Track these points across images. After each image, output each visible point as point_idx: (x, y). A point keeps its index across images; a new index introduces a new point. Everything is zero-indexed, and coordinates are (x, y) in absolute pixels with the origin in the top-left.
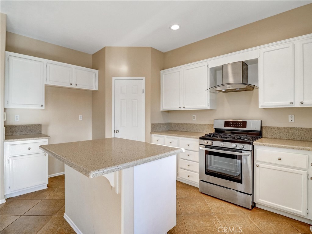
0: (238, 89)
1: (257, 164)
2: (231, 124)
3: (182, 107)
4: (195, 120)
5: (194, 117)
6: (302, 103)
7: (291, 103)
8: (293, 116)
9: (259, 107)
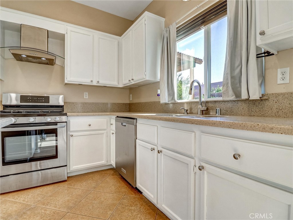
0: (44, 59)
1: (71, 134)
2: (29, 100)
6: (98, 82)
7: (92, 81)
8: (87, 93)
9: (66, 82)
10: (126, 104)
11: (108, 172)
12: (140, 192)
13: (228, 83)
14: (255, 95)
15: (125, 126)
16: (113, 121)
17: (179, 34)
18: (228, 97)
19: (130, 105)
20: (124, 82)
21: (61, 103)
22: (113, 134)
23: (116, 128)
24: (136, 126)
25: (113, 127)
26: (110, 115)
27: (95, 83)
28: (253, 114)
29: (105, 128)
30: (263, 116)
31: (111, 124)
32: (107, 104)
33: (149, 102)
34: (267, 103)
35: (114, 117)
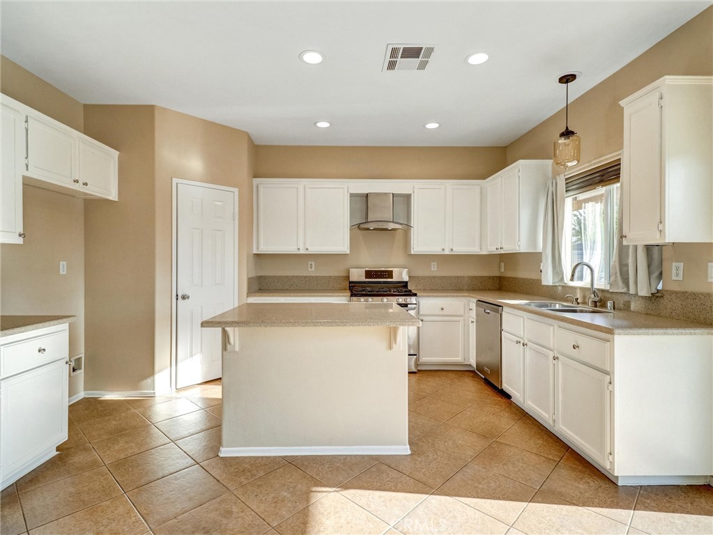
0: (389, 229)
2: (374, 275)
3: (301, 247)
4: (313, 269)
5: (311, 265)
6: (452, 250)
7: (443, 250)
8: (435, 263)
9: (412, 253)
10: (493, 278)
11: (467, 373)
12: (508, 396)
13: (616, 273)
15: (489, 313)
16: (473, 306)
17: (571, 188)
18: (618, 288)
19: (500, 279)
20: (490, 248)
21: (406, 278)
22: (472, 322)
23: (477, 315)
24: (501, 315)
25: (473, 314)
26: (469, 296)
27: (447, 252)
28: (649, 312)
29: (461, 312)
31: (470, 310)
32: (463, 277)
33: (530, 280)
34: (662, 300)
35: (475, 300)
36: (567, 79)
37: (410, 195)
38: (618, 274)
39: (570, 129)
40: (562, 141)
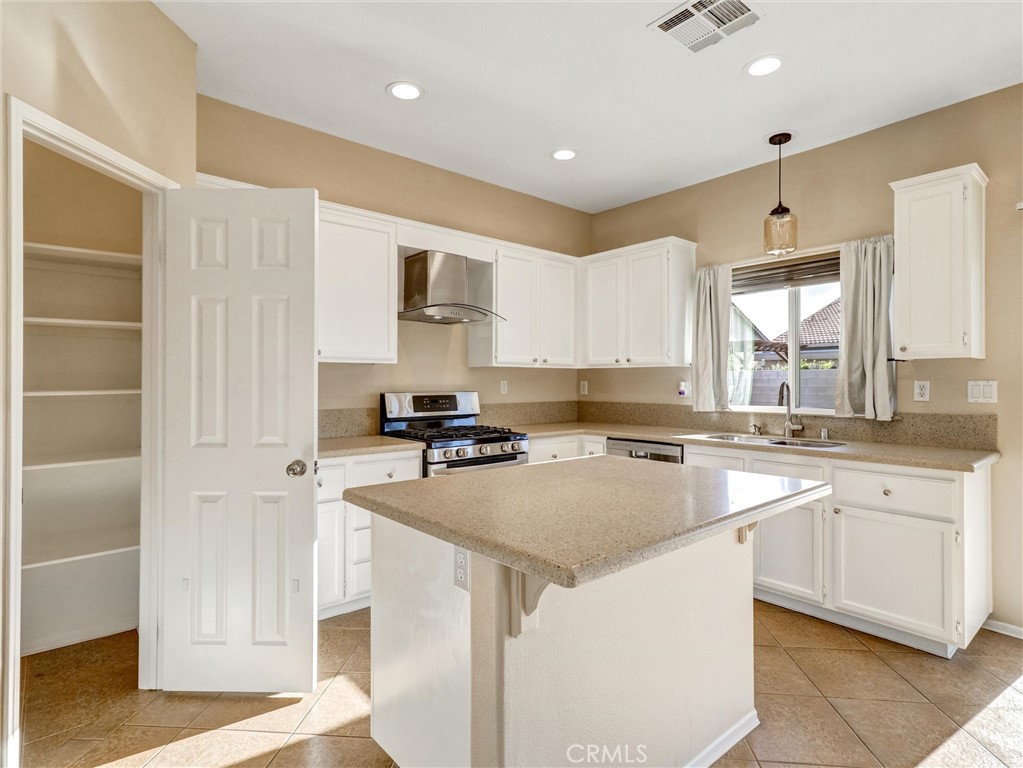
6: (545, 361)
7: (535, 360)
9: (494, 365)
10: (571, 403)
13: (843, 394)
14: (885, 415)
18: (842, 412)
19: (581, 404)
21: (476, 409)
26: (586, 433)
27: (540, 364)
28: (879, 439)
30: (895, 443)
34: (900, 425)
35: (603, 439)
36: (780, 139)
37: (491, 264)
38: (846, 396)
39: (784, 205)
40: (774, 218)
